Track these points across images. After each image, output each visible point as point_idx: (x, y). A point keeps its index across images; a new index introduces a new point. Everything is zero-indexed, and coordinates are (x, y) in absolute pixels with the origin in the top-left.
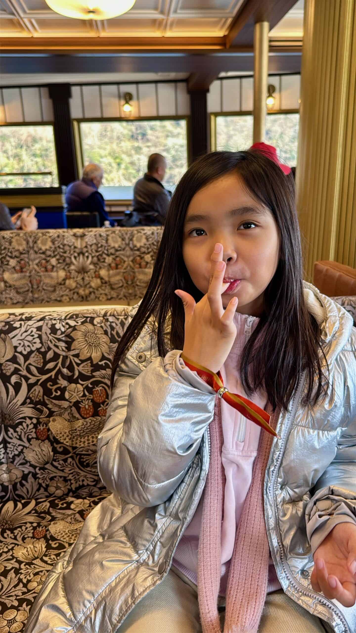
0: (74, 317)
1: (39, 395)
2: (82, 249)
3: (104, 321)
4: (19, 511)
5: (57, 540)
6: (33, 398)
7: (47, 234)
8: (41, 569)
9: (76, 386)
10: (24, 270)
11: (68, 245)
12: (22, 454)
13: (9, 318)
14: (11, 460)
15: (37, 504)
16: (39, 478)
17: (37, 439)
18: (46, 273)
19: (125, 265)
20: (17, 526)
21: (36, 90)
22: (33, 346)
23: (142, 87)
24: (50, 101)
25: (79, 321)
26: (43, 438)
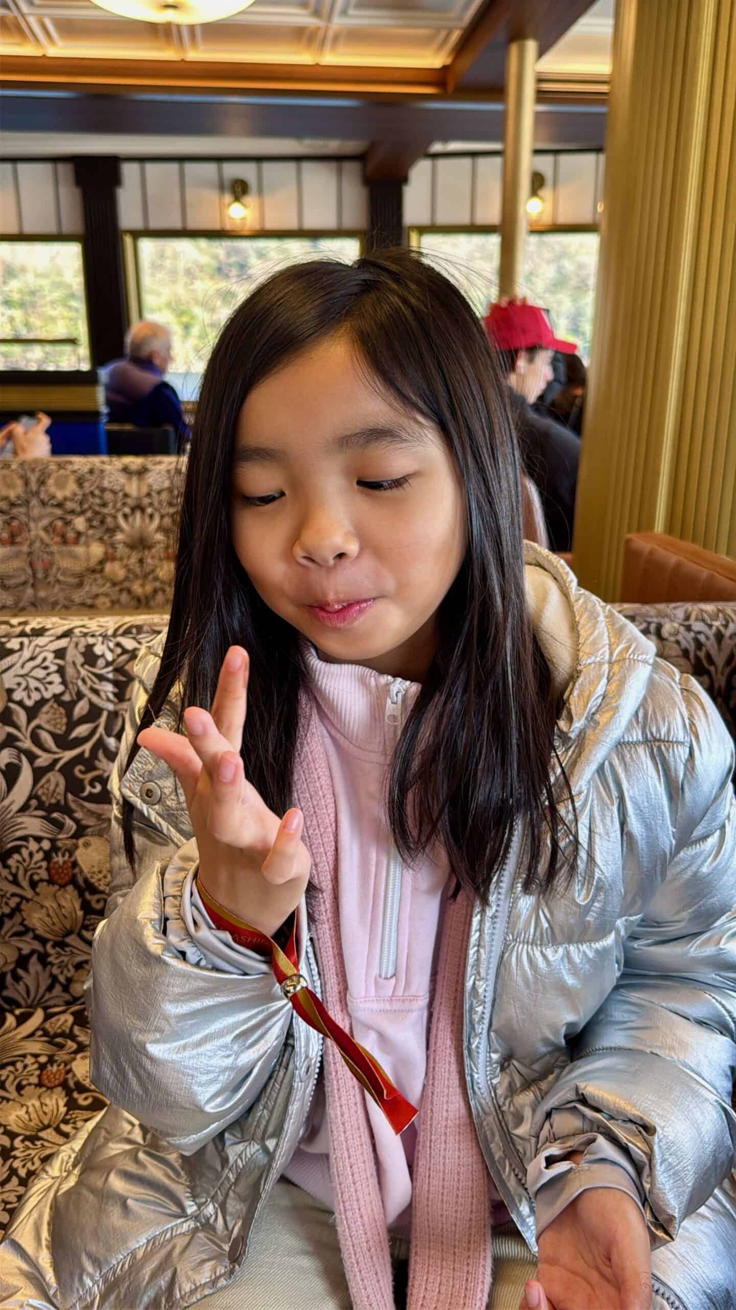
0: (134, 631)
1: (58, 790)
2: (139, 499)
4: (10, 1032)
5: (88, 1090)
6: (44, 798)
7: (68, 466)
10: (18, 539)
11: (112, 490)
12: (18, 914)
15: (48, 1017)
16: (52, 964)
17: (51, 882)
18: (64, 548)
20: (5, 1061)
21: (47, 167)
22: (46, 689)
23: (268, 168)
24: (77, 192)
25: (143, 641)
26: (64, 882)
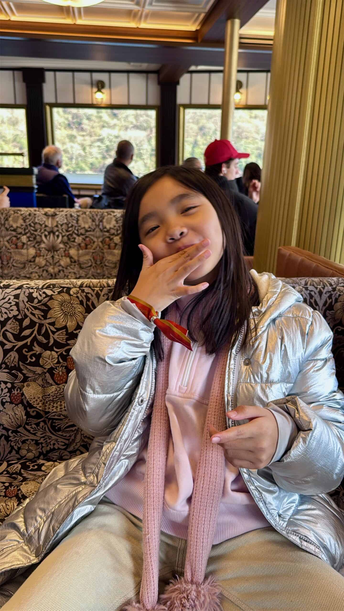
0: (51, 286)
1: (15, 360)
2: (52, 228)
3: (80, 291)
6: (8, 364)
7: (19, 212)
9: (51, 354)
11: (39, 223)
15: (9, 465)
16: (11, 441)
17: (11, 402)
18: (16, 250)
19: (94, 246)
21: (11, 72)
22: (10, 313)
23: (114, 76)
24: (24, 84)
25: (56, 291)
26: (17, 403)
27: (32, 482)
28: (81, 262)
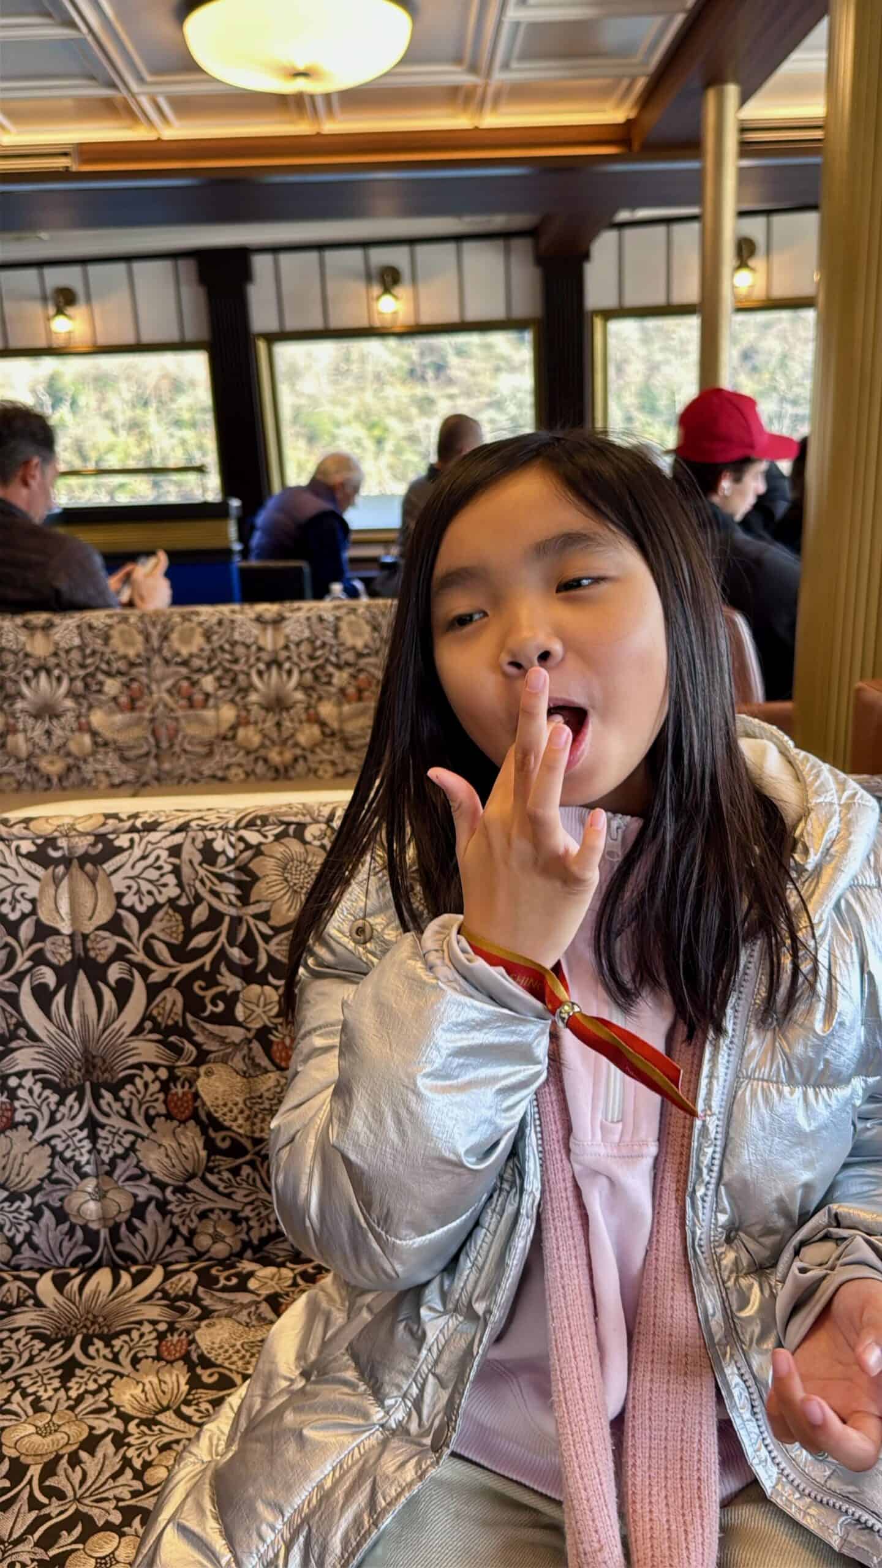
0: (259, 822)
1: (175, 1010)
2: (275, 652)
3: (329, 832)
4: (124, 1293)
5: (214, 1365)
6: (159, 1019)
7: (193, 617)
8: (177, 1436)
9: (263, 992)
10: (139, 704)
11: (244, 644)
12: (132, 1154)
13: (104, 824)
14: (107, 1168)
15: (168, 1276)
16: (172, 1213)
17: (169, 1116)
18: (191, 712)
20: (118, 1329)
22: (160, 892)
23: (423, 251)
24: (201, 292)
25: (269, 834)
26: (184, 1117)
27: (224, 1321)
28: (347, 735)
